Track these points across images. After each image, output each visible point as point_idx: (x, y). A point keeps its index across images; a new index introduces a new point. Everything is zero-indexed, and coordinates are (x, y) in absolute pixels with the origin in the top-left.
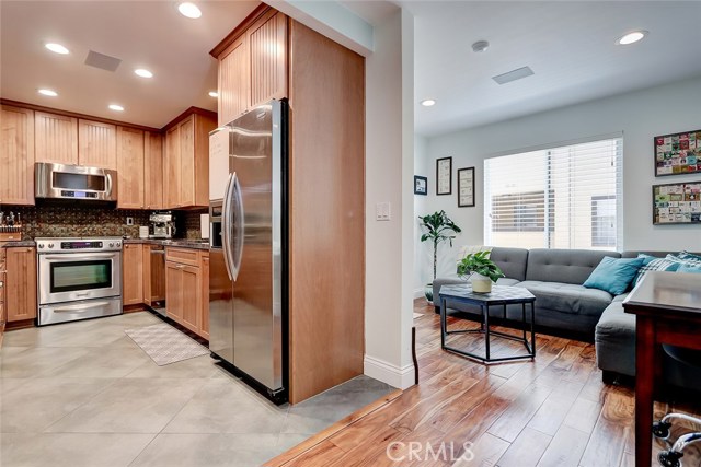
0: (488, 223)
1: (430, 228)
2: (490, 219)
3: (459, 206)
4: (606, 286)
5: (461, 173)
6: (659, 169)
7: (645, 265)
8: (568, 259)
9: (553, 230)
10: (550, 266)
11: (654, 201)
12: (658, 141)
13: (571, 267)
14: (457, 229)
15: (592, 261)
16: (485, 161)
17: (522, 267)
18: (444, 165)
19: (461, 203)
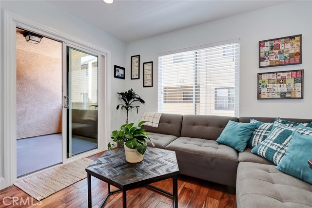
0: (161, 97)
1: (125, 100)
2: (162, 96)
3: (144, 87)
4: (232, 144)
5: (145, 65)
6: (261, 63)
7: (257, 128)
8: (207, 122)
9: (199, 102)
10: (195, 127)
11: (259, 84)
12: (261, 44)
13: (208, 127)
14: (143, 102)
15: (222, 124)
16: (159, 58)
17: (179, 127)
18: (136, 60)
19: (145, 85)
